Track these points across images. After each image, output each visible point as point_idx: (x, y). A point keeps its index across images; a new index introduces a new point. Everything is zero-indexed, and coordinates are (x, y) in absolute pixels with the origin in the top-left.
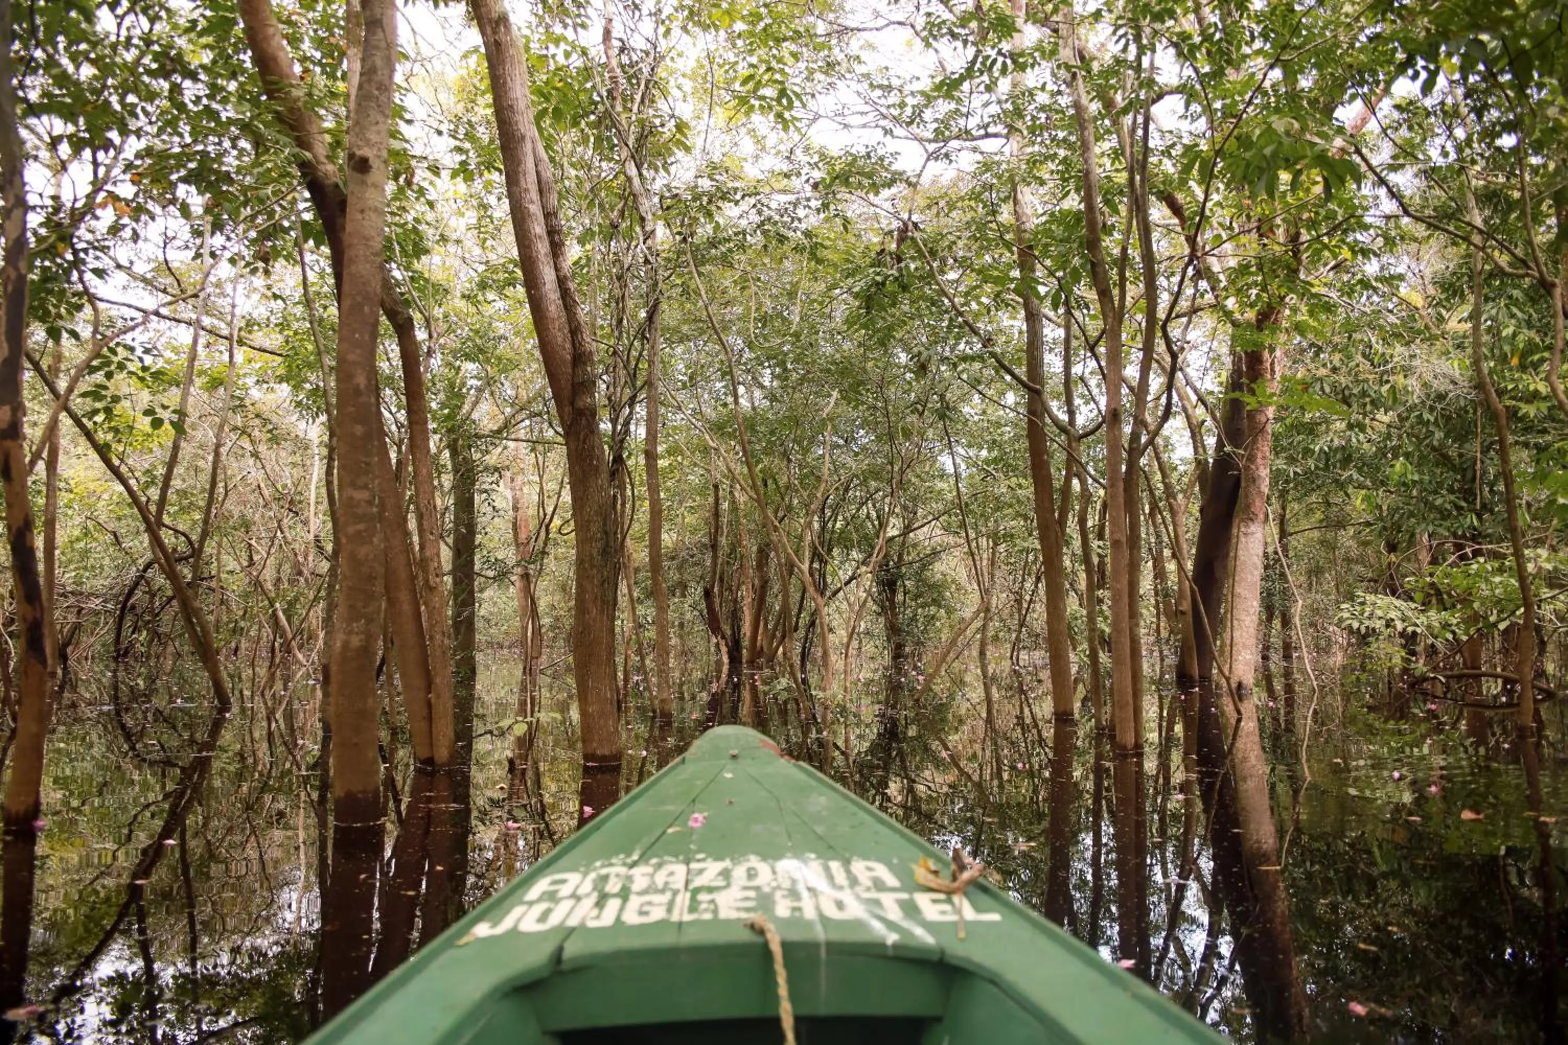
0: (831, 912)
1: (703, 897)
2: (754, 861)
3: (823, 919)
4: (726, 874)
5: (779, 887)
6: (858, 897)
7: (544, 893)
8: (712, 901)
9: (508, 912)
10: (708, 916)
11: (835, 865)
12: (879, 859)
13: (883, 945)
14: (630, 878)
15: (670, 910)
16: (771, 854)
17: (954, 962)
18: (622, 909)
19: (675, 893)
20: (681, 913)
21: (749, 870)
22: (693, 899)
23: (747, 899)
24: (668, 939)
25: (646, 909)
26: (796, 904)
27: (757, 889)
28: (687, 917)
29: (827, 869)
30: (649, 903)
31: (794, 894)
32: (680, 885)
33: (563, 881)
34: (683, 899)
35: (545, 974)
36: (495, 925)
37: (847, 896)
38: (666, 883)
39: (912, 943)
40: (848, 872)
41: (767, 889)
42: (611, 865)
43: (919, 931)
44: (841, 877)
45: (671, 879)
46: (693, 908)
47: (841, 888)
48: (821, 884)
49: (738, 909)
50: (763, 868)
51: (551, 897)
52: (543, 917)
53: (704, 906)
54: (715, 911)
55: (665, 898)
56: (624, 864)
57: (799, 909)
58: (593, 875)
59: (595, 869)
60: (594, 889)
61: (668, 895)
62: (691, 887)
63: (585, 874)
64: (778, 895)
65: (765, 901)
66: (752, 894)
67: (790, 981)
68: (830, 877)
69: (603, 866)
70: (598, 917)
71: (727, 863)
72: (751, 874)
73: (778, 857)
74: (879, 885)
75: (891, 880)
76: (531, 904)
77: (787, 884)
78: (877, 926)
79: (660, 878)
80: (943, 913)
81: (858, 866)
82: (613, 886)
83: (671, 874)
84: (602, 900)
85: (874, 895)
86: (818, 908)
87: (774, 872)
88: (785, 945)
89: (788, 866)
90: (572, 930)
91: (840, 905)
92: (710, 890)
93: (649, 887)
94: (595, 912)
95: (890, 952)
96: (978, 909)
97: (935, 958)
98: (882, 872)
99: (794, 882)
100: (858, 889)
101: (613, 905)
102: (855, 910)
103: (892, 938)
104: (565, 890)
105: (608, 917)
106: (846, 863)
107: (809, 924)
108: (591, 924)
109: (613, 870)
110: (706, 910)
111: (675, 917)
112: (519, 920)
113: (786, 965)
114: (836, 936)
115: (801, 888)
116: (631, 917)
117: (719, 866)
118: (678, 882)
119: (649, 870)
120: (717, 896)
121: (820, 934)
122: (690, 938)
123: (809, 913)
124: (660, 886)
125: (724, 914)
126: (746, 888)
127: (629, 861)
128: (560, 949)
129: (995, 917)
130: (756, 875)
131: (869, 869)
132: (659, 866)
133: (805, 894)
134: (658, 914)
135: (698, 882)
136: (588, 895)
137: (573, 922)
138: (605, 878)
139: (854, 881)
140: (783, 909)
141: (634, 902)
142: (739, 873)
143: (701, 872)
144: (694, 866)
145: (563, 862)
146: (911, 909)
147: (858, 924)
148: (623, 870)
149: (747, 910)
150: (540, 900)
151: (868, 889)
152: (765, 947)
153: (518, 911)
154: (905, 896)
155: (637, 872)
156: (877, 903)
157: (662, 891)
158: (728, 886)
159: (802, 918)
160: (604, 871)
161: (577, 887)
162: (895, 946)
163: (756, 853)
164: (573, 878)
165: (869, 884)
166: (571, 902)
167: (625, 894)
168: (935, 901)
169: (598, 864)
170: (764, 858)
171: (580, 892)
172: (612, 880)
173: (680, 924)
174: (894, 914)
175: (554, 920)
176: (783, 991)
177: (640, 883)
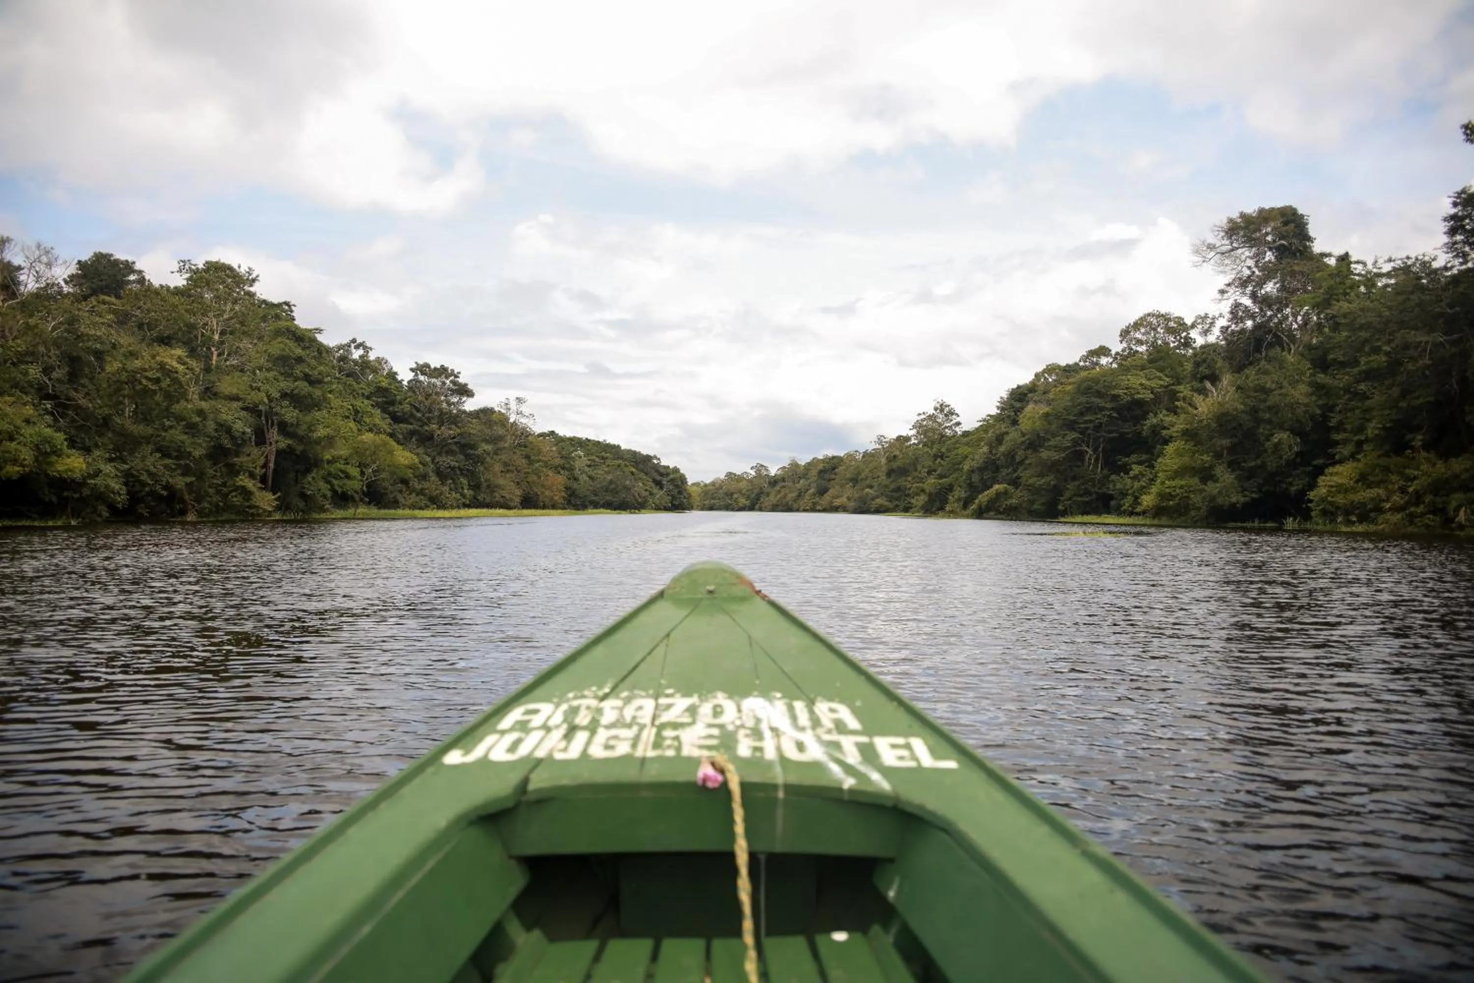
0: (792, 753)
1: (668, 733)
2: (721, 698)
3: (783, 759)
4: (692, 710)
5: (743, 726)
6: (819, 739)
7: (518, 722)
8: (677, 738)
9: (481, 740)
10: (671, 753)
11: (799, 706)
12: (842, 702)
13: (840, 790)
14: (599, 711)
15: (634, 745)
16: (738, 692)
17: (909, 809)
18: (588, 743)
19: (642, 727)
20: (645, 750)
21: (715, 707)
22: (659, 735)
23: (711, 737)
24: (631, 775)
25: (612, 743)
26: (757, 744)
27: (721, 727)
28: (651, 754)
29: (791, 709)
30: (616, 737)
31: (757, 733)
32: (647, 720)
33: (535, 712)
34: (649, 734)
35: (510, 804)
36: (467, 752)
37: (808, 738)
38: (634, 718)
39: (870, 789)
40: (811, 712)
41: (730, 728)
42: (583, 697)
43: (875, 776)
44: (804, 719)
45: (640, 713)
46: (657, 745)
47: (803, 729)
48: (783, 723)
49: (701, 747)
50: (729, 706)
51: (523, 726)
52: (513, 748)
53: (668, 742)
54: (679, 749)
55: (630, 733)
56: (596, 697)
57: (760, 749)
58: (564, 707)
59: (568, 700)
60: (565, 721)
61: (635, 729)
62: (657, 723)
63: (557, 705)
64: (742, 733)
65: (727, 740)
66: (715, 732)
67: (747, 820)
68: (794, 718)
69: (576, 698)
70: (565, 750)
71: (694, 700)
72: (717, 711)
73: (746, 694)
74: (840, 727)
75: (853, 723)
76: (503, 732)
77: (750, 723)
78: (835, 768)
79: (629, 713)
80: (901, 758)
81: (822, 707)
82: (583, 719)
83: (640, 708)
84: (571, 732)
85: (834, 737)
86: (779, 749)
87: (739, 711)
88: (744, 785)
89: (754, 704)
90: (539, 762)
91: (801, 747)
92: (675, 726)
93: (618, 721)
94: (563, 744)
95: (846, 797)
96: (935, 754)
97: (890, 804)
98: (845, 713)
99: (758, 721)
100: (820, 731)
101: (581, 737)
102: (815, 752)
103: (849, 783)
104: (537, 721)
105: (574, 751)
106: (810, 704)
107: (769, 764)
108: (559, 756)
109: (584, 702)
110: (669, 747)
111: (639, 753)
112: (489, 749)
113: (745, 805)
114: (794, 779)
115: (764, 727)
116: (597, 751)
117: (687, 702)
118: (645, 717)
119: (618, 703)
120: (681, 733)
121: (779, 777)
122: (652, 774)
123: (770, 754)
124: (628, 719)
125: (686, 751)
126: (710, 726)
127: (601, 693)
128: (526, 781)
129: (952, 764)
130: (722, 712)
131: (832, 710)
132: (628, 701)
133: (767, 734)
134: (622, 749)
135: (665, 718)
136: (557, 727)
137: (540, 754)
138: (575, 711)
139: (816, 723)
140: (744, 749)
141: (602, 734)
142: (706, 709)
143: (669, 707)
144: (663, 701)
145: (538, 692)
146: (869, 753)
147: (816, 765)
148: (593, 703)
149: (709, 748)
150: (512, 729)
151: (829, 732)
152: (725, 785)
153: (490, 740)
154: (864, 739)
155: (607, 704)
156: (837, 746)
157: (629, 726)
158: (693, 723)
159: (762, 758)
160: (575, 703)
161: (549, 718)
162: (851, 791)
163: (724, 690)
164: (546, 708)
165: (831, 725)
166: (541, 733)
167: (593, 728)
168: (894, 746)
169: (571, 695)
170: (730, 697)
171: (551, 723)
172: (583, 712)
173: (643, 760)
174: (853, 757)
175: (523, 750)
176: (739, 828)
177: (609, 716)
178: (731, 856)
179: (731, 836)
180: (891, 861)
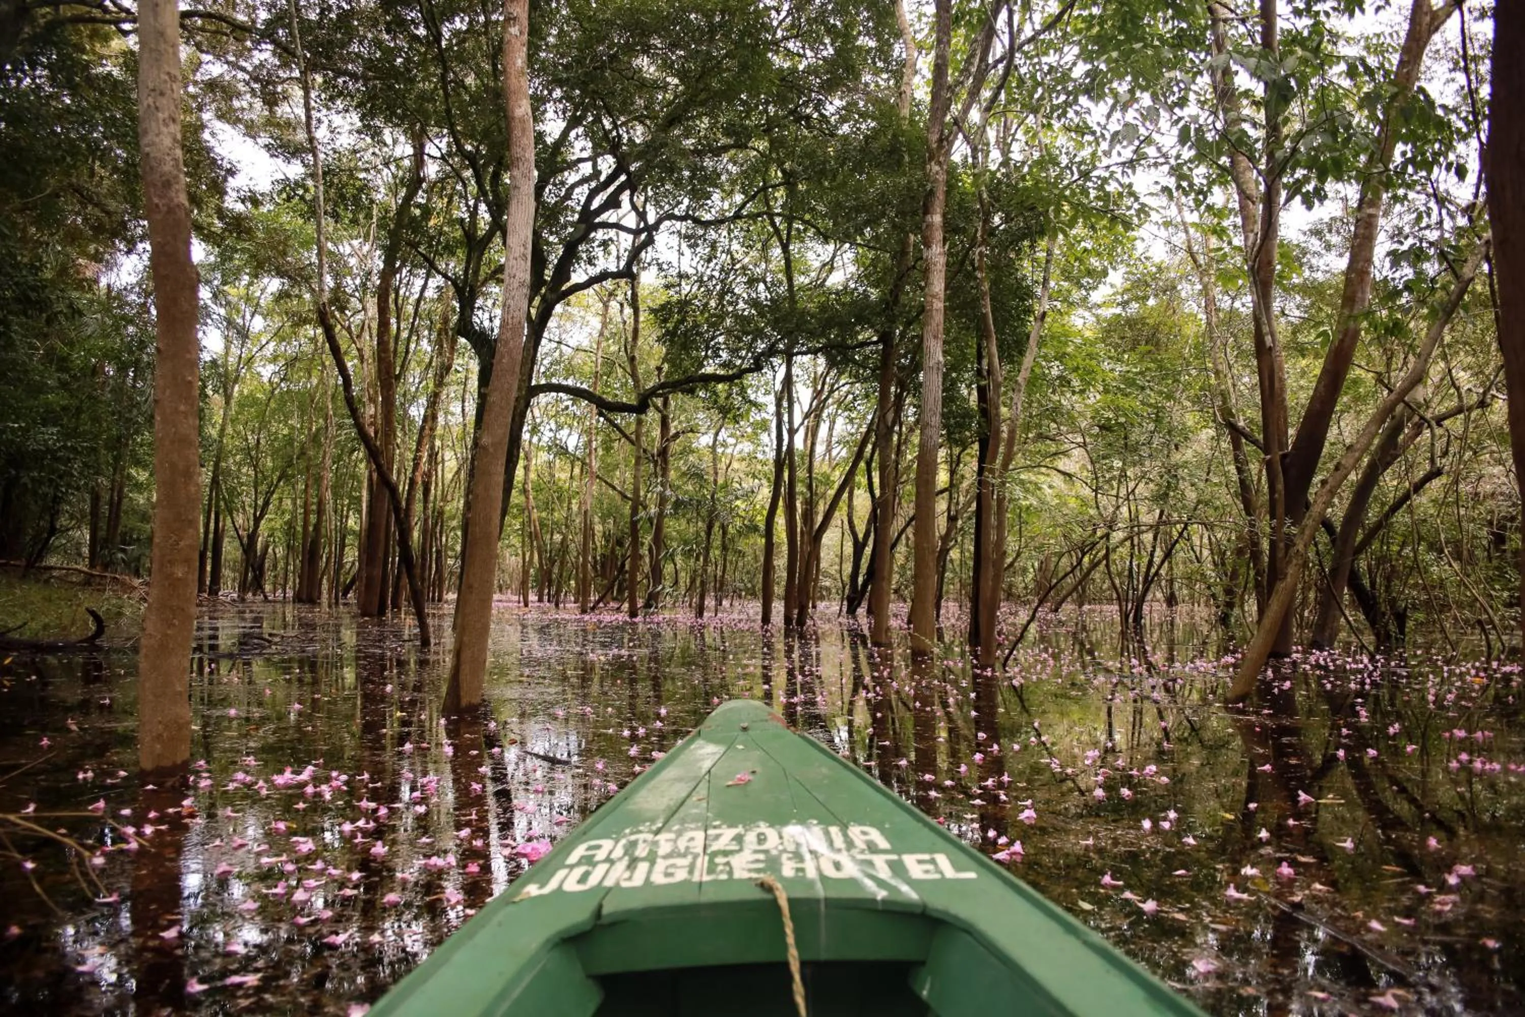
0: (830, 872)
1: (720, 860)
2: (763, 827)
3: (823, 878)
4: (739, 839)
5: (785, 851)
6: (853, 858)
7: (582, 857)
8: (728, 864)
9: (552, 875)
10: (724, 877)
11: (834, 830)
12: (872, 825)
13: (874, 901)
14: (656, 843)
15: (691, 872)
16: (778, 820)
17: (935, 915)
18: (650, 872)
19: (696, 856)
20: (701, 875)
21: (759, 835)
22: (711, 861)
23: (757, 861)
24: (690, 898)
25: (670, 870)
26: (800, 865)
27: (766, 852)
28: (706, 878)
29: (827, 834)
30: (673, 866)
31: (797, 856)
32: (700, 850)
33: (598, 847)
34: (702, 862)
35: (588, 927)
36: (542, 886)
37: (844, 858)
38: (687, 848)
39: (899, 898)
40: (845, 835)
41: (774, 852)
42: (640, 832)
43: (905, 888)
44: (839, 842)
45: (691, 844)
46: (711, 870)
47: (839, 850)
48: (821, 846)
49: (750, 870)
50: (772, 834)
51: (589, 861)
52: (583, 879)
53: (720, 868)
54: (730, 873)
55: (686, 861)
56: (650, 832)
57: (802, 870)
58: (623, 841)
59: (625, 836)
60: (625, 854)
61: (690, 858)
62: (709, 851)
63: (617, 841)
64: (784, 857)
65: (773, 863)
66: (762, 857)
67: (795, 931)
68: (831, 843)
69: (632, 833)
70: (630, 878)
71: (740, 829)
72: (761, 838)
73: (785, 822)
74: (872, 848)
75: (883, 844)
76: (572, 867)
77: (791, 848)
78: (869, 884)
79: (682, 844)
80: (927, 872)
81: (855, 831)
82: (641, 851)
83: (692, 839)
84: (633, 863)
85: (868, 856)
86: (818, 869)
87: (781, 837)
88: (790, 901)
89: (793, 830)
90: (609, 890)
91: (837, 866)
92: (726, 853)
93: (673, 851)
94: (627, 875)
95: (880, 907)
96: (957, 868)
97: (919, 911)
98: (875, 835)
99: (798, 845)
100: (854, 852)
101: (643, 867)
102: (850, 870)
103: (881, 894)
104: (601, 855)
105: (638, 879)
106: (844, 828)
107: (811, 884)
108: (624, 884)
109: (641, 837)
110: (722, 872)
111: (696, 878)
112: (562, 882)
113: (793, 918)
114: (833, 894)
115: (804, 851)
116: (658, 878)
117: (733, 832)
118: (698, 846)
119: (672, 836)
120: (731, 859)
121: (820, 892)
122: (709, 896)
123: (811, 873)
124: (682, 850)
125: (737, 875)
126: (756, 852)
127: (654, 828)
128: (600, 907)
129: (972, 875)
130: (765, 839)
131: (864, 833)
132: (679, 834)
133: (808, 856)
134: (681, 875)
135: (715, 846)
136: (620, 859)
137: (608, 883)
138: (634, 844)
139: (850, 844)
140: (788, 870)
141: (661, 865)
142: (751, 838)
143: (718, 837)
144: (711, 832)
145: (595, 831)
146: (898, 868)
147: (852, 881)
148: (650, 837)
149: (758, 871)
150: (579, 863)
151: (862, 852)
152: (775, 901)
153: (561, 873)
154: (894, 857)
155: (662, 837)
156: (870, 863)
157: (684, 855)
158: (741, 850)
159: (804, 877)
160: (633, 838)
161: (611, 852)
162: (884, 901)
163: (765, 820)
164: (607, 844)
165: (864, 846)
166: (606, 866)
167: (652, 859)
168: (920, 862)
169: (627, 831)
170: (772, 826)
171: (614, 856)
172: (641, 846)
173: (700, 884)
174: (884, 873)
175: (593, 881)
176: (791, 940)
177: (664, 848)
178: (786, 965)
179: (785, 947)
180: (923, 963)
